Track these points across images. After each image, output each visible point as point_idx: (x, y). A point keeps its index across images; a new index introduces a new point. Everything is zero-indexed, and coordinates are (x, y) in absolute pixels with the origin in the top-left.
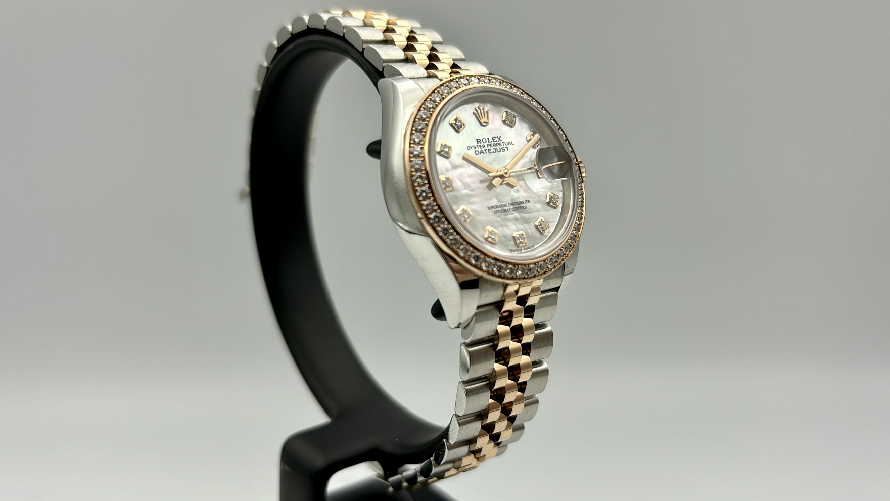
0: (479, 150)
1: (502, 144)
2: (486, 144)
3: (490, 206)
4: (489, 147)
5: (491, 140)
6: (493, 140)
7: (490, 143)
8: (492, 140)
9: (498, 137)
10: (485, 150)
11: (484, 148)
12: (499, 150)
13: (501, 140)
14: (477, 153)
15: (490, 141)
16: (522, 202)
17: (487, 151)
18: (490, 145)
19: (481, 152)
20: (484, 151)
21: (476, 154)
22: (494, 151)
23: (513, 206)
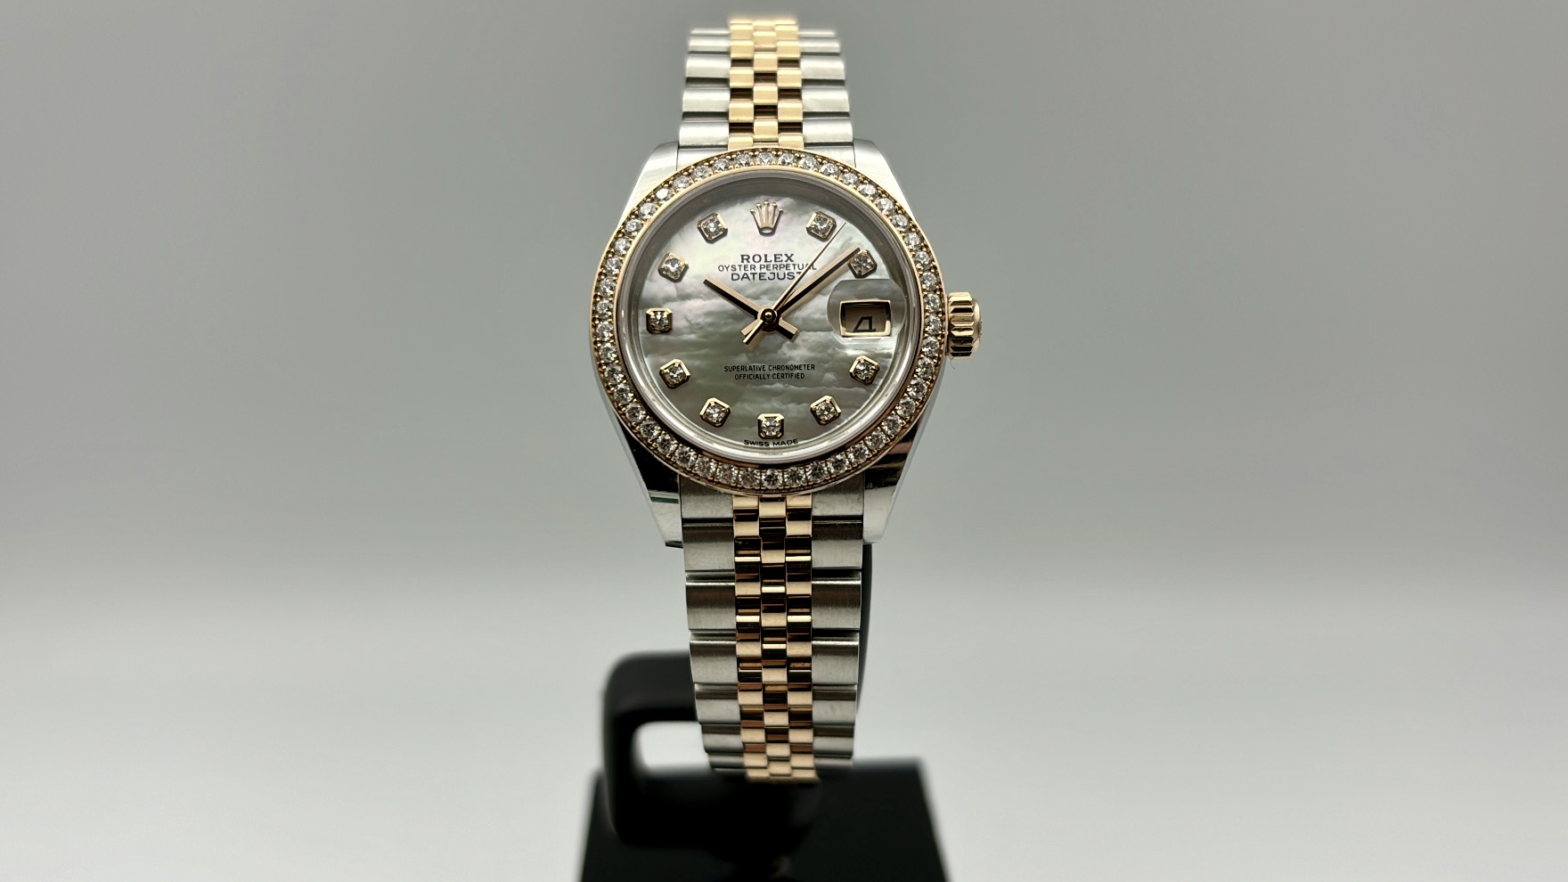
0: (741, 273)
1: (792, 267)
2: (758, 265)
3: (730, 365)
4: (764, 270)
6: (776, 258)
7: (766, 264)
8: (773, 259)
9: (786, 255)
10: (754, 274)
11: (753, 271)
12: (781, 276)
13: (792, 261)
14: (735, 277)
15: (769, 260)
16: (798, 367)
17: (757, 276)
18: (767, 267)
19: (745, 277)
20: (751, 277)
21: (733, 279)
22: (772, 276)
23: (776, 372)
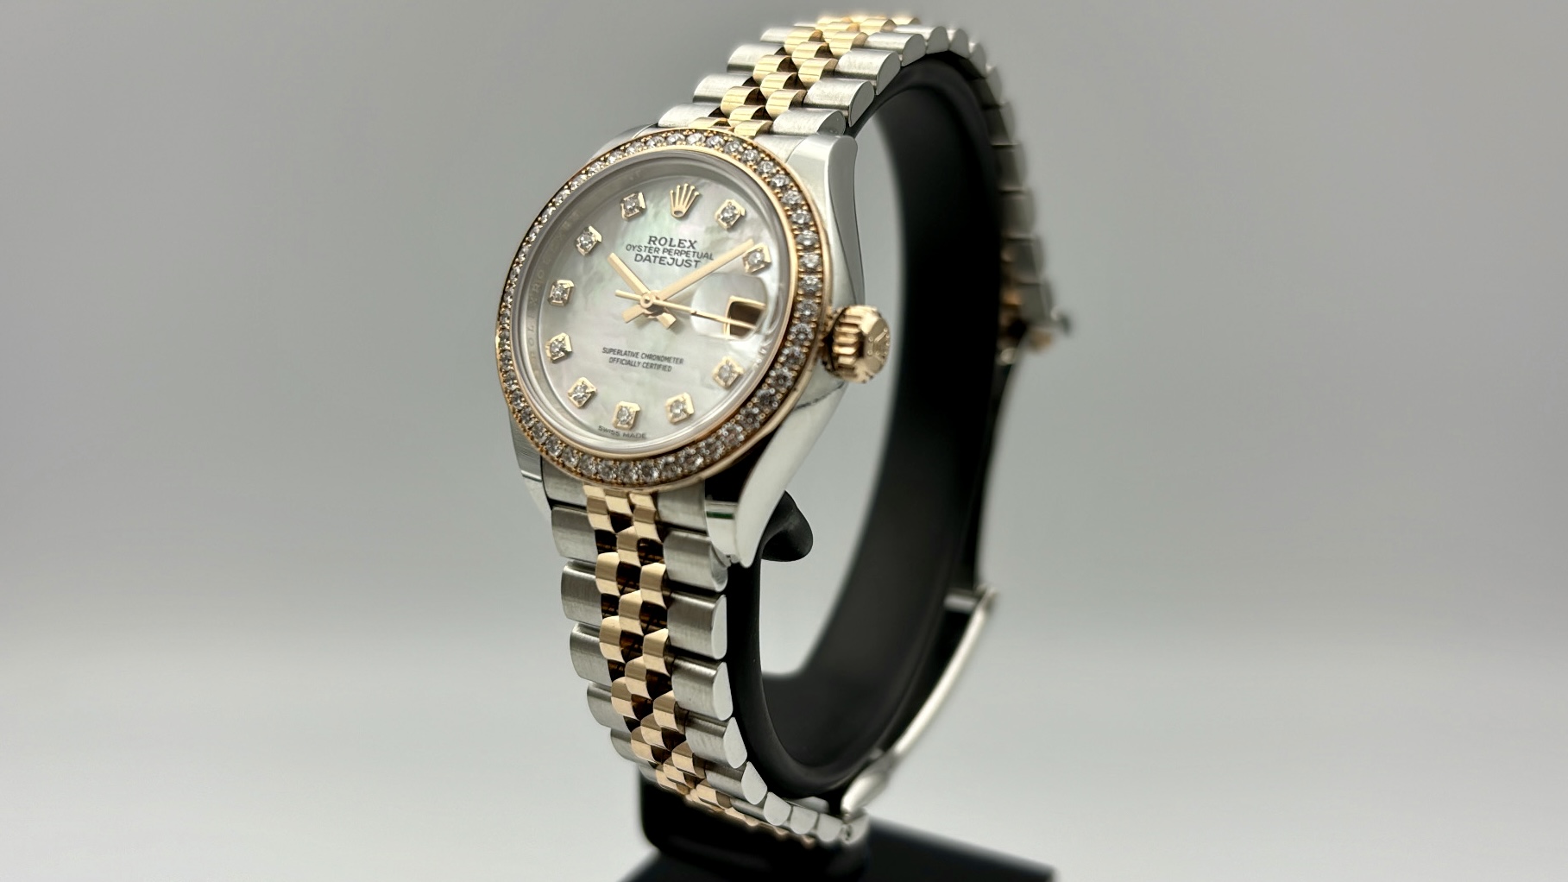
0: (644, 254)
1: (692, 254)
2: (661, 248)
3: (609, 347)
4: (666, 255)
5: (676, 242)
6: (680, 243)
7: (669, 248)
8: (677, 244)
9: (690, 241)
10: (655, 257)
11: (656, 254)
12: (679, 263)
13: (693, 248)
14: (639, 258)
15: (673, 244)
16: (668, 359)
17: (658, 260)
18: (669, 251)
19: (648, 259)
20: (652, 259)
21: (636, 260)
22: (671, 261)
23: (647, 360)
